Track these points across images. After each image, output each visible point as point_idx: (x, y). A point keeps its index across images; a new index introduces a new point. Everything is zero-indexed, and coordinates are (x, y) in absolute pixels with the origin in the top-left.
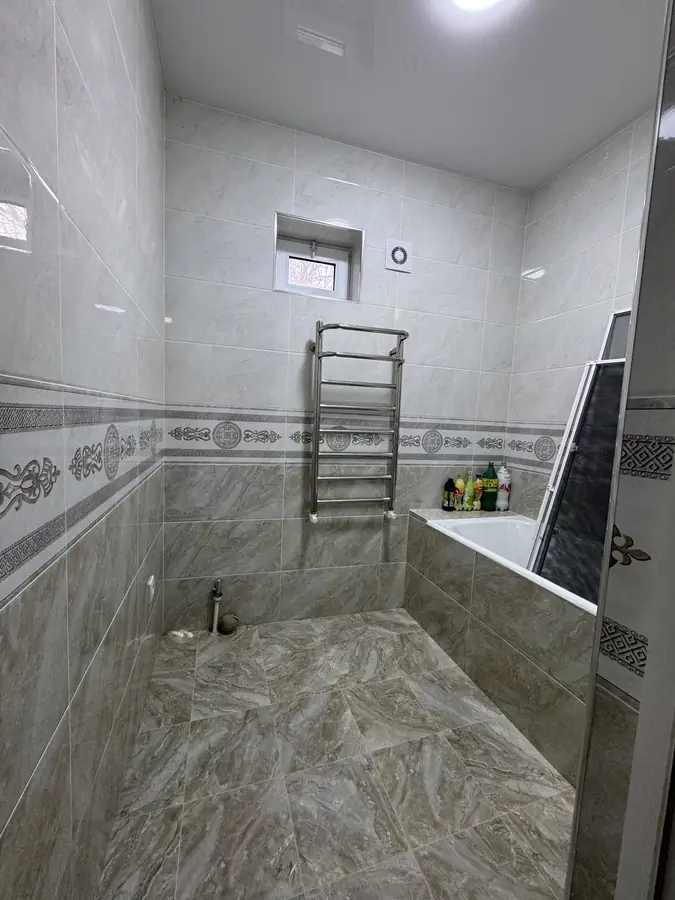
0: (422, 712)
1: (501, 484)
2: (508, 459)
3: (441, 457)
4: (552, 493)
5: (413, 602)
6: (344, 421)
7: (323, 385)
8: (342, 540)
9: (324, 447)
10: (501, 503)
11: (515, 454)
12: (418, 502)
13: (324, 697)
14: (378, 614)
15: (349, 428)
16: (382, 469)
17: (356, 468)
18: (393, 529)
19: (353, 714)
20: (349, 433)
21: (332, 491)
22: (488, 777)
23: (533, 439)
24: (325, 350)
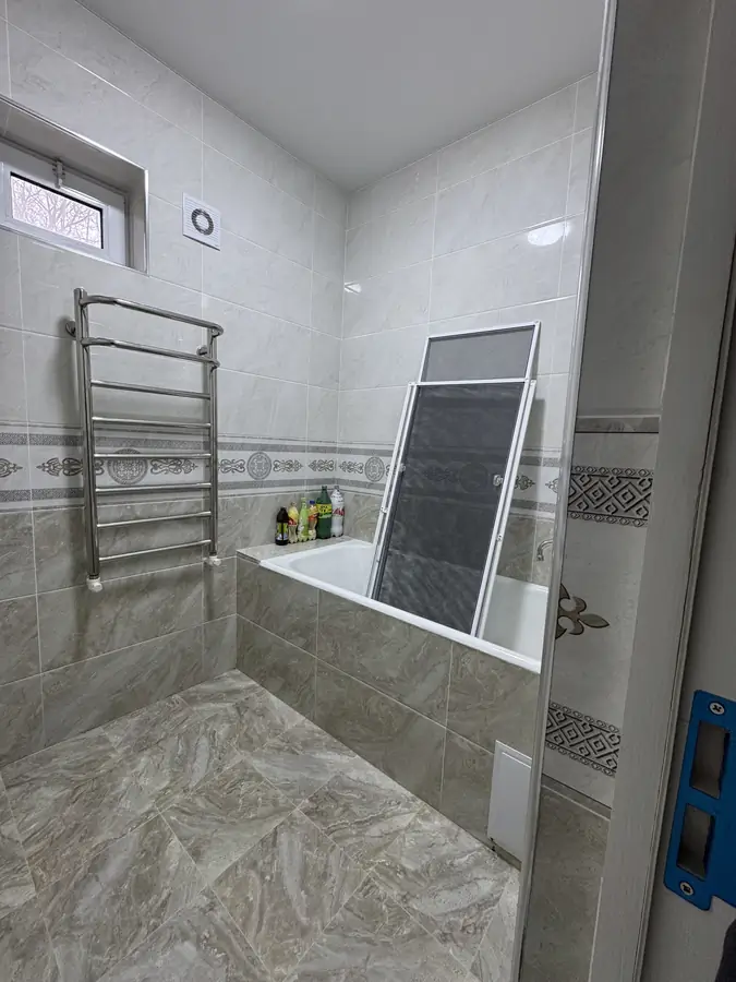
0: (272, 792)
1: (334, 509)
2: (339, 481)
3: (272, 484)
4: (385, 514)
5: (250, 659)
6: (136, 442)
7: (94, 388)
8: (144, 605)
9: (104, 480)
10: (336, 529)
11: (347, 476)
12: (246, 541)
13: (134, 835)
14: (204, 687)
15: (144, 452)
16: (198, 504)
17: (159, 506)
18: (217, 577)
19: (180, 839)
20: (145, 459)
21: (125, 540)
22: (352, 836)
23: (362, 460)
24: (93, 334)
